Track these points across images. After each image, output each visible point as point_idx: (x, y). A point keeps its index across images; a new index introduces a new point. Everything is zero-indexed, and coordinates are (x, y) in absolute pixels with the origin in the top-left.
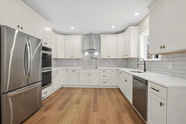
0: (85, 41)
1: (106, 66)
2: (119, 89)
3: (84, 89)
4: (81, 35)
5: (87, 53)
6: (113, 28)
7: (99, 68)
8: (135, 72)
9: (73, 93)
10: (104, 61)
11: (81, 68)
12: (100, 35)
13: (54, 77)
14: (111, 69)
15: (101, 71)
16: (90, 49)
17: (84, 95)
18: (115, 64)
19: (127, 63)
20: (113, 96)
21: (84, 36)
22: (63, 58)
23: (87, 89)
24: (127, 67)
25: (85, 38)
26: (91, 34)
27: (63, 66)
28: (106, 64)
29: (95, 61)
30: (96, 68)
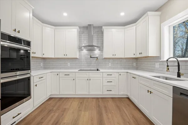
0: (82, 35)
1: (110, 68)
2: (128, 98)
3: (82, 100)
4: (78, 27)
5: (85, 52)
6: (123, 15)
7: (101, 70)
8: (159, 77)
9: (65, 109)
10: (107, 61)
11: (77, 70)
12: (103, 27)
13: (36, 85)
14: (119, 72)
15: (105, 75)
16: (89, 46)
17: (83, 113)
18: (121, 66)
19: (136, 64)
20: (125, 112)
21: (82, 29)
22: (53, 57)
23: (85, 99)
24: (137, 68)
25: (82, 31)
26: (90, 25)
27: (53, 68)
28: (110, 65)
29: (95, 61)
30: (98, 70)
